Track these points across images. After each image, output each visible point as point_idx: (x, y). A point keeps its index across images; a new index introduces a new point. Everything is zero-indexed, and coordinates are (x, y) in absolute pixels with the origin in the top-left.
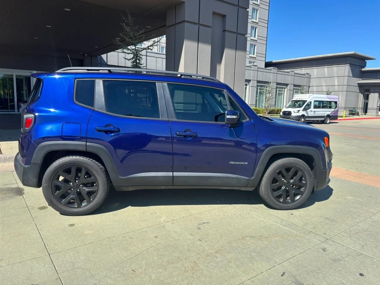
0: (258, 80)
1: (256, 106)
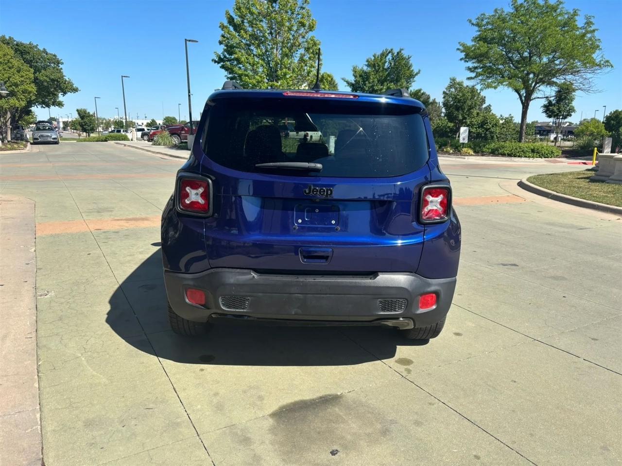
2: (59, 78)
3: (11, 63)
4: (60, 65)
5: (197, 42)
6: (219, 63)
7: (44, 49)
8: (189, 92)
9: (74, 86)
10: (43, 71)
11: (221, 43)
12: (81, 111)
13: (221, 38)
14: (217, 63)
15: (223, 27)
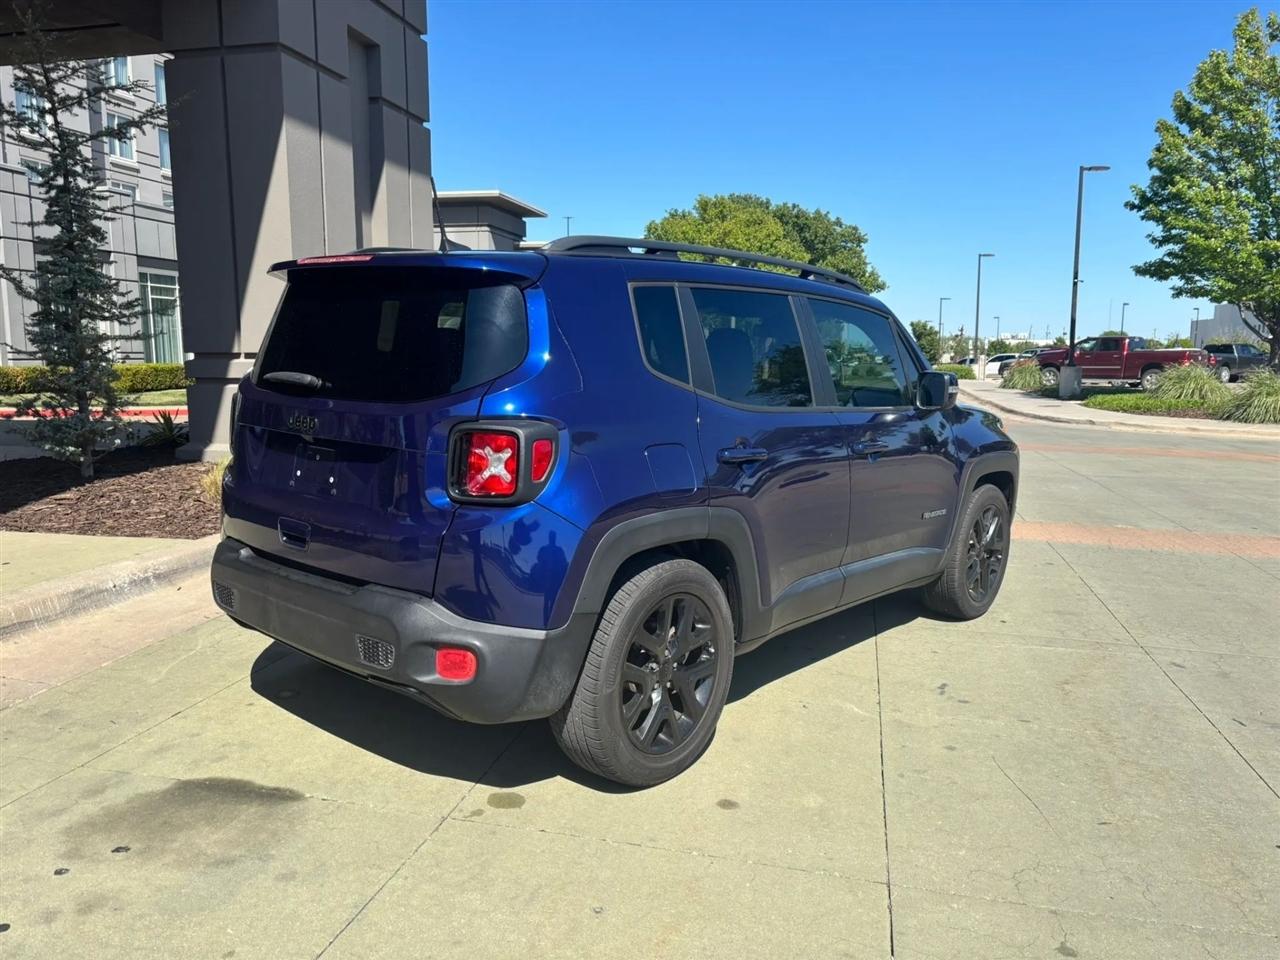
0: (140, 253)
1: (148, 359)
2: (854, 268)
3: (776, 248)
4: (862, 244)
5: (1108, 168)
6: (1140, 208)
7: (838, 218)
8: (1076, 277)
9: (880, 280)
10: (829, 257)
11: (1151, 164)
12: (918, 324)
13: (1152, 155)
14: (1135, 210)
15: (1163, 128)
